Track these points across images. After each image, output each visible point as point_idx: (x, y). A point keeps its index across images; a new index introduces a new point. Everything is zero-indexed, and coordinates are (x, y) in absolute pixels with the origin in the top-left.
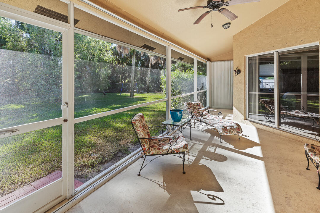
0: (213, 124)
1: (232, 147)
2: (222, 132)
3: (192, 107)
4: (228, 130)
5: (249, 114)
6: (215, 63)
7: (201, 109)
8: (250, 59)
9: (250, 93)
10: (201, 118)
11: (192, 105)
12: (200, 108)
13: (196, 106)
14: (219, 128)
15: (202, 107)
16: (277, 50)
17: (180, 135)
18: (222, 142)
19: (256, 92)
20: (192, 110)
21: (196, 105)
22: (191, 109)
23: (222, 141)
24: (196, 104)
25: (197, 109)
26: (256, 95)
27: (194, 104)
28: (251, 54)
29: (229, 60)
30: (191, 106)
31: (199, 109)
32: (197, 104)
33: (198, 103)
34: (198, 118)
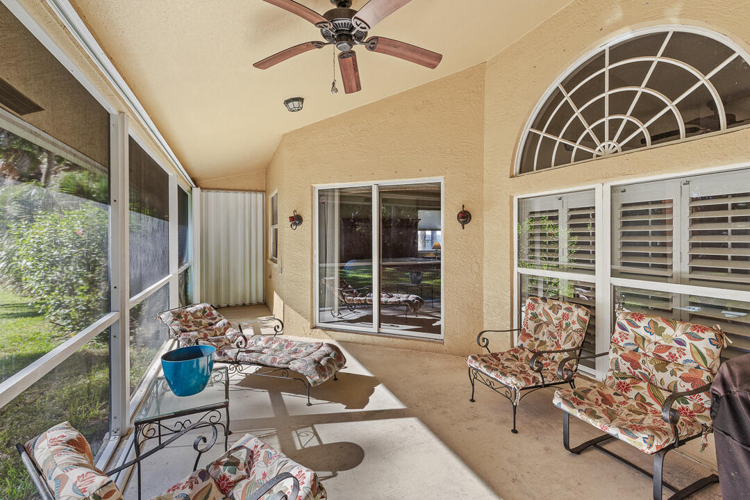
0: (287, 364)
1: (340, 408)
2: (318, 378)
3: (191, 324)
4: (326, 368)
5: (320, 311)
6: (212, 194)
7: (217, 325)
8: (322, 193)
9: (323, 265)
10: (239, 352)
11: (190, 317)
12: (213, 322)
13: (201, 318)
14: (309, 369)
15: (218, 318)
16: (377, 182)
17: (251, 445)
18: (311, 405)
19: (333, 262)
20: (196, 333)
21: (199, 314)
22: (188, 329)
23: (313, 401)
24: (200, 311)
25: (205, 327)
26: (333, 268)
27: (194, 314)
28: (327, 183)
29: (246, 191)
30: (186, 321)
31: (211, 324)
32: (204, 311)
33: (205, 308)
34: (225, 354)
